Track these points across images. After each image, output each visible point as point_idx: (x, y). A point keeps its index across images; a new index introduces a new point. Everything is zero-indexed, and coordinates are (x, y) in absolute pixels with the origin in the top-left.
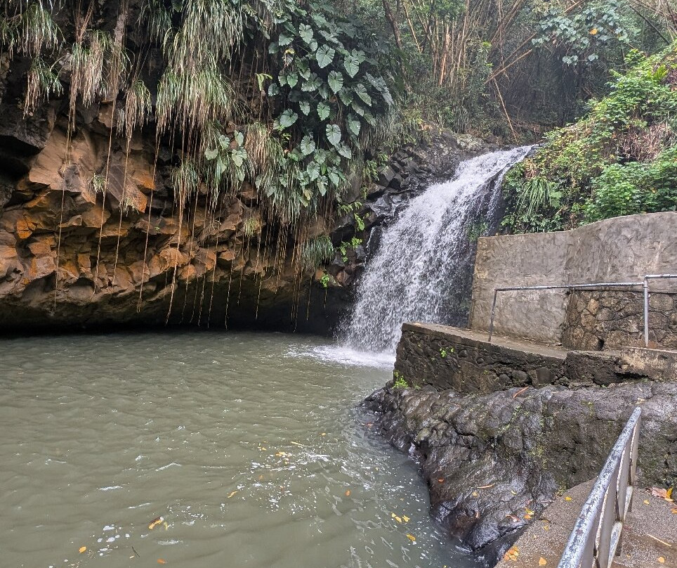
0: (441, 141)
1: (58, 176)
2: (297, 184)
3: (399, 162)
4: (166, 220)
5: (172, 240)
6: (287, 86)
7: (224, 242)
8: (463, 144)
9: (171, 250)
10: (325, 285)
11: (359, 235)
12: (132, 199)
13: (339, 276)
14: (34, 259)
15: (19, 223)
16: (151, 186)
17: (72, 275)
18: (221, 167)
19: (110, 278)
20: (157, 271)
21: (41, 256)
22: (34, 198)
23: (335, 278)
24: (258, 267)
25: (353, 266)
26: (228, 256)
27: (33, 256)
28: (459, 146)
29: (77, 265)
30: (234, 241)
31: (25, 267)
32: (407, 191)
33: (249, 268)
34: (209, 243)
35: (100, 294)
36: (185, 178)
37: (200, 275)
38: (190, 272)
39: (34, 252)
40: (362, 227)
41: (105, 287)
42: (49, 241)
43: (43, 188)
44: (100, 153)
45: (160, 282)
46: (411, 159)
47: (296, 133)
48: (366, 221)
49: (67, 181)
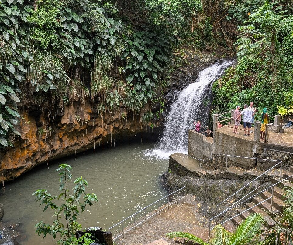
0: (193, 61)
1: (68, 119)
2: (137, 100)
3: (176, 76)
4: (96, 119)
5: (99, 125)
6: (129, 69)
7: (115, 121)
8: (202, 61)
9: (99, 128)
10: (152, 128)
11: (162, 108)
12: (87, 118)
13: (157, 124)
14: (64, 142)
15: (60, 134)
16: (91, 112)
17: (73, 143)
18: (112, 103)
19: (82, 141)
20: (95, 135)
21: (65, 141)
22: (62, 127)
23: (156, 124)
24: (128, 126)
25: (162, 120)
26: (117, 125)
27: (63, 141)
28: (201, 62)
29: (74, 140)
30: (118, 121)
31: (61, 145)
32: (180, 88)
33: (124, 127)
34: (111, 123)
35: (80, 146)
36: (101, 108)
37: (109, 134)
38: (106, 133)
39: (63, 140)
40: (163, 105)
41: (81, 144)
42: (67, 136)
43: (65, 124)
44: (76, 107)
45: (96, 138)
46: (181, 72)
47: (135, 82)
48: (165, 102)
49: (70, 120)
